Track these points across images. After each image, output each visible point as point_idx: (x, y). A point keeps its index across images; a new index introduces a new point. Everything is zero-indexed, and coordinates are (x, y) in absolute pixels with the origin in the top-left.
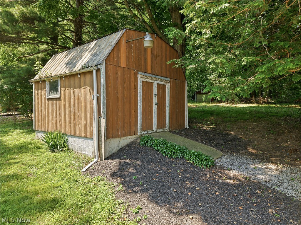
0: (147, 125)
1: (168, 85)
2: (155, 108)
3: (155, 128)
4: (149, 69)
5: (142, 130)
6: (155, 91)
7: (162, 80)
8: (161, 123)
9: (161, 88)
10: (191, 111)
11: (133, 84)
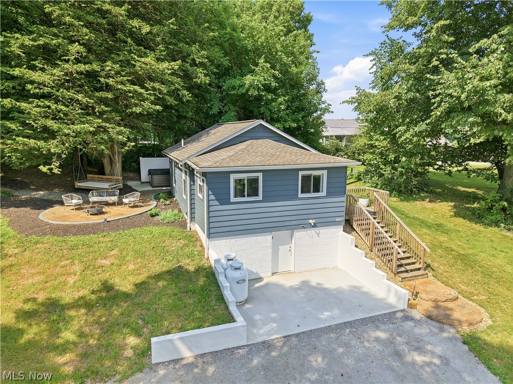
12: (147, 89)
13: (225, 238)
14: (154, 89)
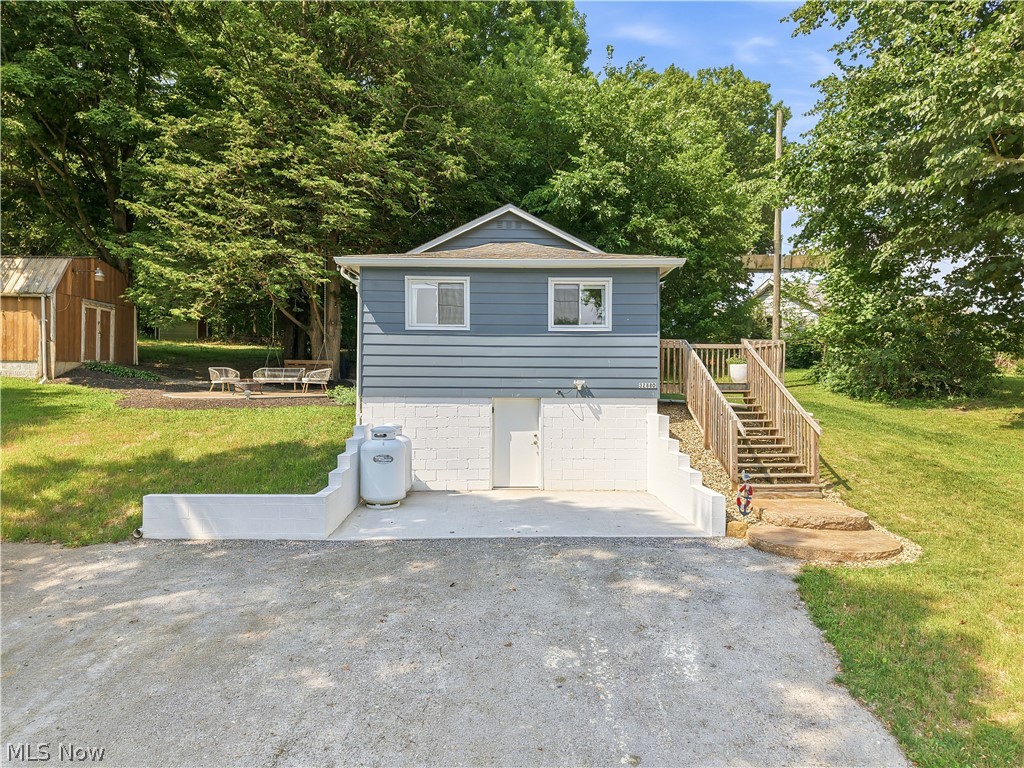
0: (90, 353)
1: (113, 312)
2: (98, 336)
3: (98, 358)
4: (93, 296)
5: (85, 358)
6: (98, 319)
7: (106, 307)
8: (105, 354)
9: (105, 315)
10: (141, 349)
11: (77, 311)
12: (347, 183)
13: (393, 399)
14: (358, 184)
